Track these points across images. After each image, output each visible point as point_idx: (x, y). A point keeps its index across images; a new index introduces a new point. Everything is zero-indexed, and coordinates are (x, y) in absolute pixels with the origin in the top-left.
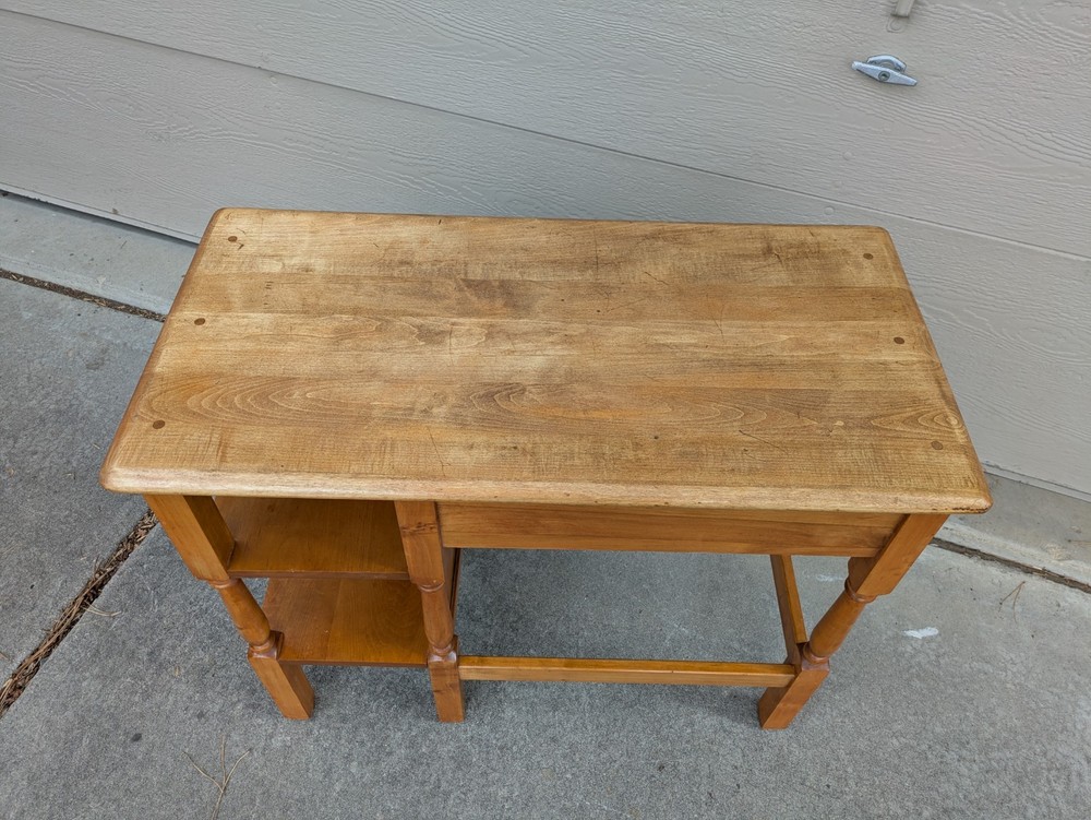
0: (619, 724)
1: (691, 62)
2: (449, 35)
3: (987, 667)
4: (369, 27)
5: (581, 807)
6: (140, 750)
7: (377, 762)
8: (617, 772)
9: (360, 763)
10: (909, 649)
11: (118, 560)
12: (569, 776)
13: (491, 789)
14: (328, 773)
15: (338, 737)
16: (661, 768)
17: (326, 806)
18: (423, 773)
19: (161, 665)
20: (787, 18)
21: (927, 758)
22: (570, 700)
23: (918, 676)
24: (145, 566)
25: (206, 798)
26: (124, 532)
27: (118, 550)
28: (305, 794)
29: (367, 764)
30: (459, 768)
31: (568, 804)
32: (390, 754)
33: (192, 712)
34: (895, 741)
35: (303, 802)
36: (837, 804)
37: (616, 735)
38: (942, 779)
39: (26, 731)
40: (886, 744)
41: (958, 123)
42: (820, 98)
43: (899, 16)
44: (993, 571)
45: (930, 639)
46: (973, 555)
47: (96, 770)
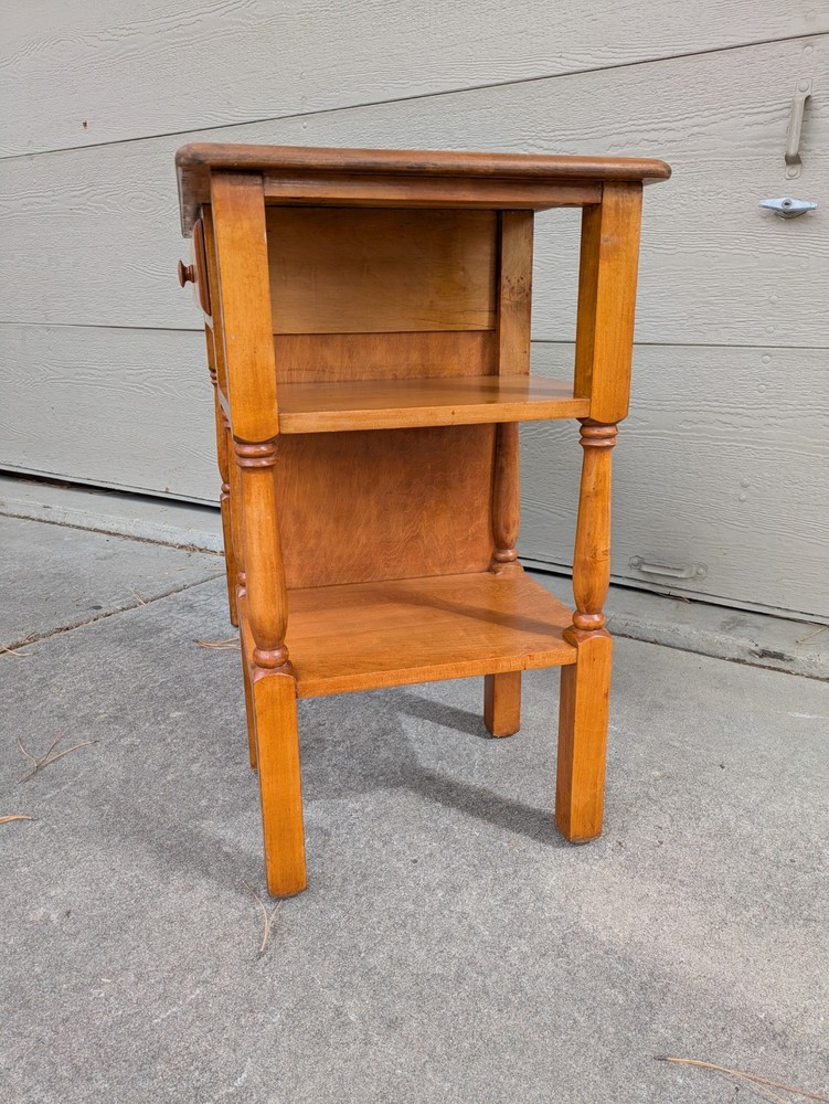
19: (46, 686)
20: (702, 191)
26: (65, 624)
42: (739, 251)
43: (793, 161)
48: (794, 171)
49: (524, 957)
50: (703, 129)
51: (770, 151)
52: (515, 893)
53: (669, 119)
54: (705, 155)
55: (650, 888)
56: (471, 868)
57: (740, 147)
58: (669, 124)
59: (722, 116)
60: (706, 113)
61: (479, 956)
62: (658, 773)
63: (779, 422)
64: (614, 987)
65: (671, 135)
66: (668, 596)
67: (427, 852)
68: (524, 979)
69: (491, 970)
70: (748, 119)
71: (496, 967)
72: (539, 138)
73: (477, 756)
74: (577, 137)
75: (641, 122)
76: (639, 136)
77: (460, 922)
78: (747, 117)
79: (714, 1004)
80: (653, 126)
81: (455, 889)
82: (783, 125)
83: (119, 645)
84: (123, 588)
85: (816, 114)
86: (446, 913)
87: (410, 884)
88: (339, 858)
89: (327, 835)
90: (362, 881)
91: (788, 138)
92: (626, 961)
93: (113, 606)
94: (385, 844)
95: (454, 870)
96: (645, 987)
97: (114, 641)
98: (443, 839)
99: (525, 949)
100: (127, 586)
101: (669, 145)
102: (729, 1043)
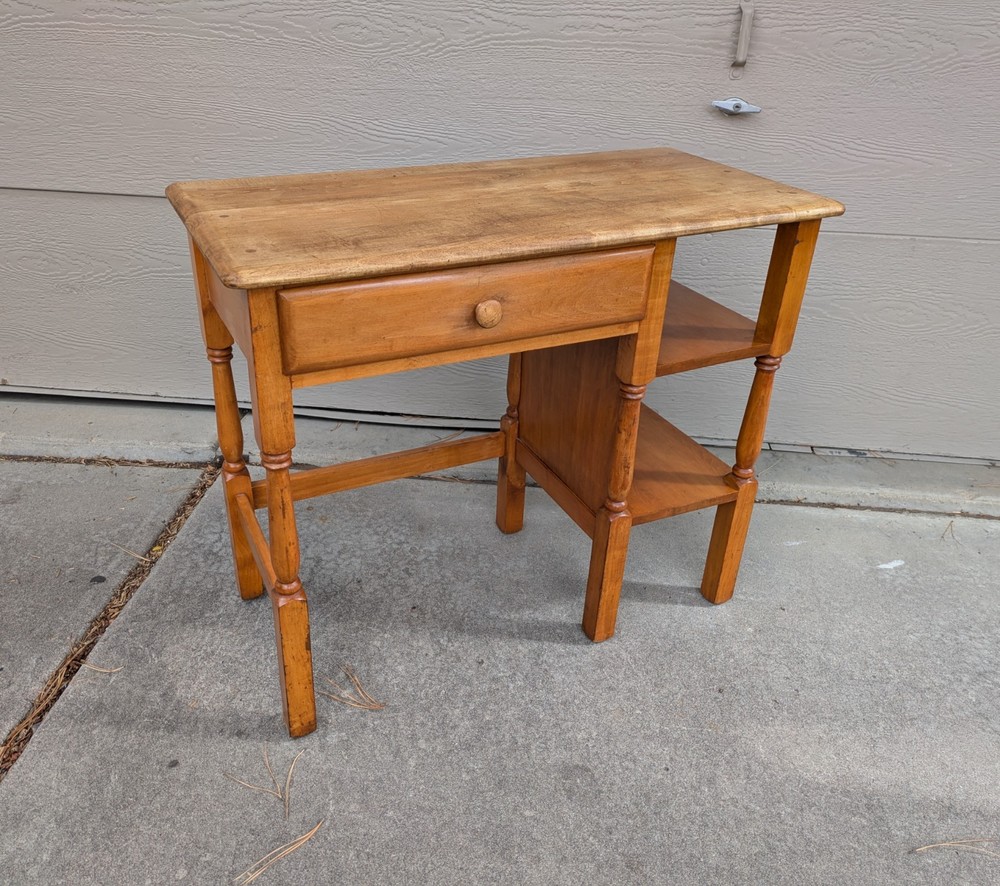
0: (666, 667)
1: (583, 128)
2: (378, 139)
3: (956, 578)
4: (303, 143)
5: (661, 732)
6: (181, 773)
7: (445, 736)
8: (682, 700)
9: (427, 740)
10: (887, 576)
11: (95, 634)
12: (638, 712)
13: (570, 735)
14: (397, 753)
15: (395, 724)
16: (721, 691)
17: (406, 780)
18: (495, 735)
19: (179, 702)
20: (655, 82)
21: (944, 643)
22: (612, 658)
23: (905, 592)
24: (130, 631)
26: (94, 612)
27: (92, 627)
28: (380, 774)
29: (435, 739)
30: (529, 725)
31: (648, 732)
32: (454, 727)
33: (228, 732)
34: (911, 636)
35: (381, 781)
36: (889, 688)
37: (667, 675)
38: (965, 654)
39: (39, 782)
40: (905, 639)
41: (794, 143)
42: (688, 141)
43: (737, 65)
44: (925, 519)
45: (901, 568)
46: (902, 511)
47: (136, 799)
48: (737, 72)
49: (793, 817)
50: (657, 22)
51: (717, 52)
52: (748, 768)
53: (625, 8)
54: (660, 48)
55: (818, 730)
56: (706, 761)
57: (691, 44)
58: (624, 13)
59: (674, 12)
60: (660, 7)
61: (768, 827)
62: (750, 630)
64: (855, 815)
65: (627, 24)
67: (668, 758)
68: (805, 832)
69: (784, 835)
70: (698, 19)
71: (785, 831)
72: (488, 8)
73: (624, 655)
74: (529, 12)
75: (597, 6)
76: (595, 21)
77: (736, 807)
78: (698, 17)
79: (909, 802)
80: (609, 12)
81: (711, 781)
82: (727, 30)
83: (195, 627)
84: (93, 542)
85: (757, 23)
86: (722, 803)
87: (681, 789)
88: (615, 788)
89: (588, 770)
90: (648, 800)
91: (736, 43)
92: (846, 793)
93: (117, 573)
94: (634, 762)
95: (697, 766)
96: (869, 807)
97: (183, 623)
98: (666, 742)
99: (789, 810)
100: (96, 538)
101: (626, 33)
102: (933, 825)
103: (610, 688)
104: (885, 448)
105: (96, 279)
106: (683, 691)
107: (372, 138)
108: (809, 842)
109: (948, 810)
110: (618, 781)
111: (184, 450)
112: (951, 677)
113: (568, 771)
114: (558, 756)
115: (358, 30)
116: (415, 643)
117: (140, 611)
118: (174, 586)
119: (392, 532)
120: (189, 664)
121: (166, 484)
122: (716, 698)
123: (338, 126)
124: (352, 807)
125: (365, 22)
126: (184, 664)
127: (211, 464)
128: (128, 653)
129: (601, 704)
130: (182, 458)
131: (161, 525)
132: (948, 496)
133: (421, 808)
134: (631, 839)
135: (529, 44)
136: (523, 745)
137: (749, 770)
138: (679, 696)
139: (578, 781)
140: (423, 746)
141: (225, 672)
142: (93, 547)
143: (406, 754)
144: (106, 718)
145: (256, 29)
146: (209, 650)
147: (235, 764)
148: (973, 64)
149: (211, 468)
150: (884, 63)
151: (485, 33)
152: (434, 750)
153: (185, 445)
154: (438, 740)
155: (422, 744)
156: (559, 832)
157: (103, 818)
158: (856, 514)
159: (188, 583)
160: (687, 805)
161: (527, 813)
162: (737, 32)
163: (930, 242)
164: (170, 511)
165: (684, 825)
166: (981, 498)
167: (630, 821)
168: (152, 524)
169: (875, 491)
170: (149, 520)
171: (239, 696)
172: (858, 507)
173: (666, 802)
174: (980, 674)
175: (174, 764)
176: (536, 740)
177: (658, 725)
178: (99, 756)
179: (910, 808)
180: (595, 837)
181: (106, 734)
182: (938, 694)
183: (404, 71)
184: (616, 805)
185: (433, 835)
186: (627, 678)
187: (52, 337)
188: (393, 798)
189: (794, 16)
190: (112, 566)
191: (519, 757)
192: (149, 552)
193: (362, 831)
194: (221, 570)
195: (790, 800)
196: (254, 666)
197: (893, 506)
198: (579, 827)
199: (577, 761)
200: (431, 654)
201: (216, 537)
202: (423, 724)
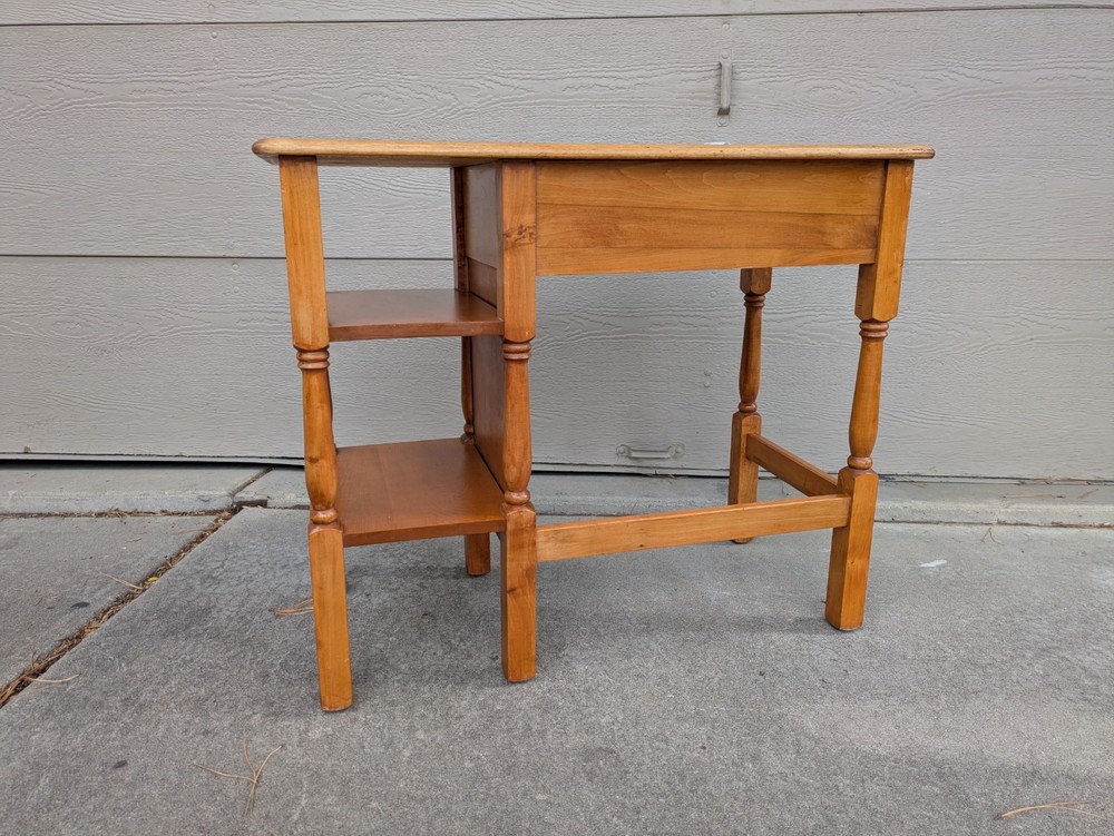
0: (700, 655)
2: (401, 194)
3: (1002, 572)
5: (697, 713)
6: (128, 774)
7: (448, 726)
8: (719, 684)
9: (427, 731)
10: (931, 573)
11: (62, 651)
12: (670, 696)
13: (592, 720)
14: (390, 744)
15: (391, 717)
16: (761, 674)
17: (398, 770)
18: (506, 723)
19: (141, 705)
20: (651, 131)
21: (999, 625)
22: (640, 649)
23: (951, 585)
24: (102, 645)
25: (233, 794)
26: (67, 632)
27: (61, 645)
28: (367, 766)
29: (435, 730)
30: (546, 712)
31: (682, 714)
32: (460, 718)
33: (193, 732)
34: (964, 620)
35: (367, 772)
36: (946, 665)
37: (701, 662)
38: (1023, 633)
40: (957, 623)
43: (723, 112)
44: (962, 527)
45: (944, 566)
46: (937, 523)
47: (66, 801)
48: (723, 120)
50: (647, 80)
51: (703, 103)
53: (618, 69)
54: (653, 102)
56: (749, 738)
57: (679, 98)
58: (618, 73)
59: (663, 71)
60: (649, 67)
61: (825, 800)
63: (729, 320)
64: (925, 784)
65: (620, 83)
66: (656, 475)
67: (704, 737)
68: (869, 803)
69: (844, 807)
70: (683, 76)
71: (845, 803)
72: (496, 74)
74: (533, 76)
75: (593, 69)
76: (592, 81)
77: (786, 781)
78: (683, 74)
79: (986, 770)
80: (603, 74)
81: (755, 758)
82: (711, 83)
83: (177, 639)
84: (84, 575)
85: (736, 76)
86: (769, 778)
87: (720, 767)
88: (644, 768)
89: (612, 752)
90: (683, 778)
91: (719, 94)
92: (912, 763)
93: (104, 598)
94: (666, 742)
95: (739, 744)
96: (940, 775)
97: (164, 636)
98: (704, 722)
99: (848, 782)
100: (88, 572)
101: (619, 91)
102: (1018, 791)
103: (639, 676)
104: (913, 472)
105: (127, 340)
106: (720, 675)
107: (395, 193)
108: (874, 813)
109: (1032, 775)
110: (647, 761)
111: (200, 498)
112: (1013, 654)
113: (589, 754)
114: (578, 740)
115: (380, 98)
116: (422, 644)
117: (119, 627)
118: (162, 605)
119: (409, 555)
120: (162, 671)
121: (176, 527)
122: (756, 681)
123: (363, 184)
124: (329, 800)
125: (385, 91)
126: (156, 671)
127: (228, 511)
128: (95, 663)
129: (628, 690)
130: (198, 506)
131: (162, 560)
132: (981, 506)
133: (411, 798)
134: (663, 818)
135: (535, 104)
136: (539, 732)
137: (799, 744)
138: (716, 680)
139: (601, 763)
140: (422, 737)
141: (200, 676)
142: (83, 580)
143: (401, 745)
144: (52, 723)
145: (288, 102)
146: (188, 658)
147: (195, 762)
148: (931, 103)
149: (227, 514)
150: (853, 106)
151: (495, 97)
152: (433, 740)
153: (201, 493)
154: (439, 731)
155: (420, 735)
156: (576, 814)
157: (19, 823)
158: (892, 526)
159: (178, 603)
160: (730, 781)
161: (539, 797)
162: (719, 85)
163: (922, 265)
164: (176, 548)
165: (726, 801)
166: (1015, 506)
167: (661, 800)
168: (152, 559)
169: (908, 505)
170: (150, 555)
171: (213, 698)
172: (893, 521)
173: (704, 780)
174: (1043, 650)
175: (122, 764)
176: (553, 726)
177: (693, 707)
178: (31, 761)
179: (988, 775)
180: (619, 818)
181: (48, 739)
182: (1001, 669)
183: (422, 132)
184: (645, 785)
185: (423, 824)
186: (657, 666)
187: (79, 401)
188: (379, 789)
189: (768, 69)
190: (98, 595)
191: (533, 743)
192: (143, 582)
193: (337, 823)
194: (217, 591)
195: (848, 772)
196: (236, 671)
197: (928, 519)
198: (600, 808)
199: (599, 743)
200: (440, 653)
201: (218, 564)
202: (423, 716)
